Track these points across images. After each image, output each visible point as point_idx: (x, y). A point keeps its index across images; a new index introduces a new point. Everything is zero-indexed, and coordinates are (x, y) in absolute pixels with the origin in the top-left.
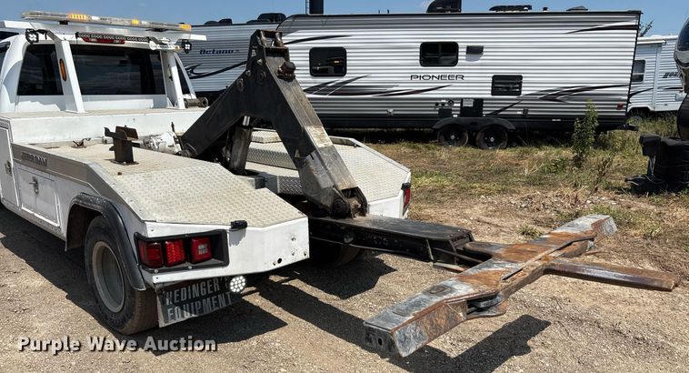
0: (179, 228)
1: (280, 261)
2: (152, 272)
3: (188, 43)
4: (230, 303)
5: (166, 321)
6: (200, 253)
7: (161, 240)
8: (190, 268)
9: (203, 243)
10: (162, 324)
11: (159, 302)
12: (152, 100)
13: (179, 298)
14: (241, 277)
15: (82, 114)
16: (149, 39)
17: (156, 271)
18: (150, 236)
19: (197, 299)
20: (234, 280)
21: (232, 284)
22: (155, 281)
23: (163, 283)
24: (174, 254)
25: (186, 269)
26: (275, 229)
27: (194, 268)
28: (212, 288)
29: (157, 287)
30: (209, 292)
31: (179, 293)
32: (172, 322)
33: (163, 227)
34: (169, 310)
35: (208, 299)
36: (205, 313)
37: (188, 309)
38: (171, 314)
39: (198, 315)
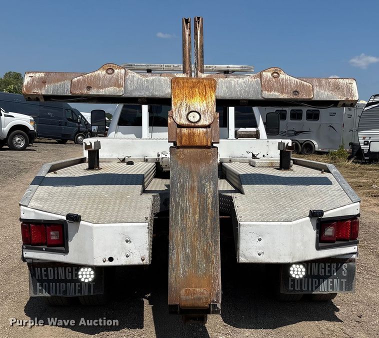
1: (111, 259)
4: (92, 294)
5: (35, 293)
6: (52, 238)
8: (44, 249)
9: (54, 230)
10: (31, 294)
13: (47, 275)
14: (90, 269)
17: (24, 247)
18: (22, 218)
19: (60, 281)
21: (80, 273)
23: (32, 259)
25: (41, 250)
27: (47, 250)
30: (74, 278)
31: (47, 271)
32: (40, 295)
33: (30, 211)
34: (38, 284)
35: (73, 284)
36: (68, 295)
37: (54, 288)
38: (39, 288)
39: (61, 295)
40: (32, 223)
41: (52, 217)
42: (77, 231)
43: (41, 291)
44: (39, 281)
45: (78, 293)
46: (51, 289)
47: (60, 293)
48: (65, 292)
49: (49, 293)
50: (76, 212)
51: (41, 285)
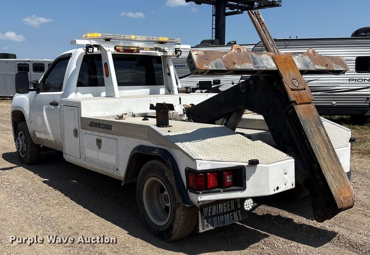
0: (215, 164)
1: (278, 188)
2: (198, 194)
3: (179, 51)
4: (241, 219)
5: (203, 229)
6: (228, 181)
7: (205, 172)
8: (222, 191)
9: (229, 175)
10: (201, 231)
11: (200, 215)
12: (149, 90)
13: (211, 213)
14: (251, 200)
15: (118, 98)
16: (156, 49)
17: (201, 192)
18: (198, 169)
19: (221, 214)
20: (246, 201)
21: (245, 204)
22: (200, 199)
23: (203, 201)
24: (212, 181)
25: (219, 192)
26: (275, 166)
27: (224, 191)
28: (230, 207)
29: (200, 204)
30: (229, 210)
31: (212, 209)
32: (207, 229)
33: (206, 163)
34: (205, 220)
35: (228, 215)
36: (226, 224)
37: (216, 221)
38: (206, 224)
39: (222, 225)
40: (209, 172)
41: (230, 164)
42: (254, 172)
43: (207, 226)
44: (206, 218)
45: (232, 220)
46: (214, 222)
47: (220, 224)
48: (224, 222)
49: (213, 226)
50: (254, 158)
51: (207, 221)
